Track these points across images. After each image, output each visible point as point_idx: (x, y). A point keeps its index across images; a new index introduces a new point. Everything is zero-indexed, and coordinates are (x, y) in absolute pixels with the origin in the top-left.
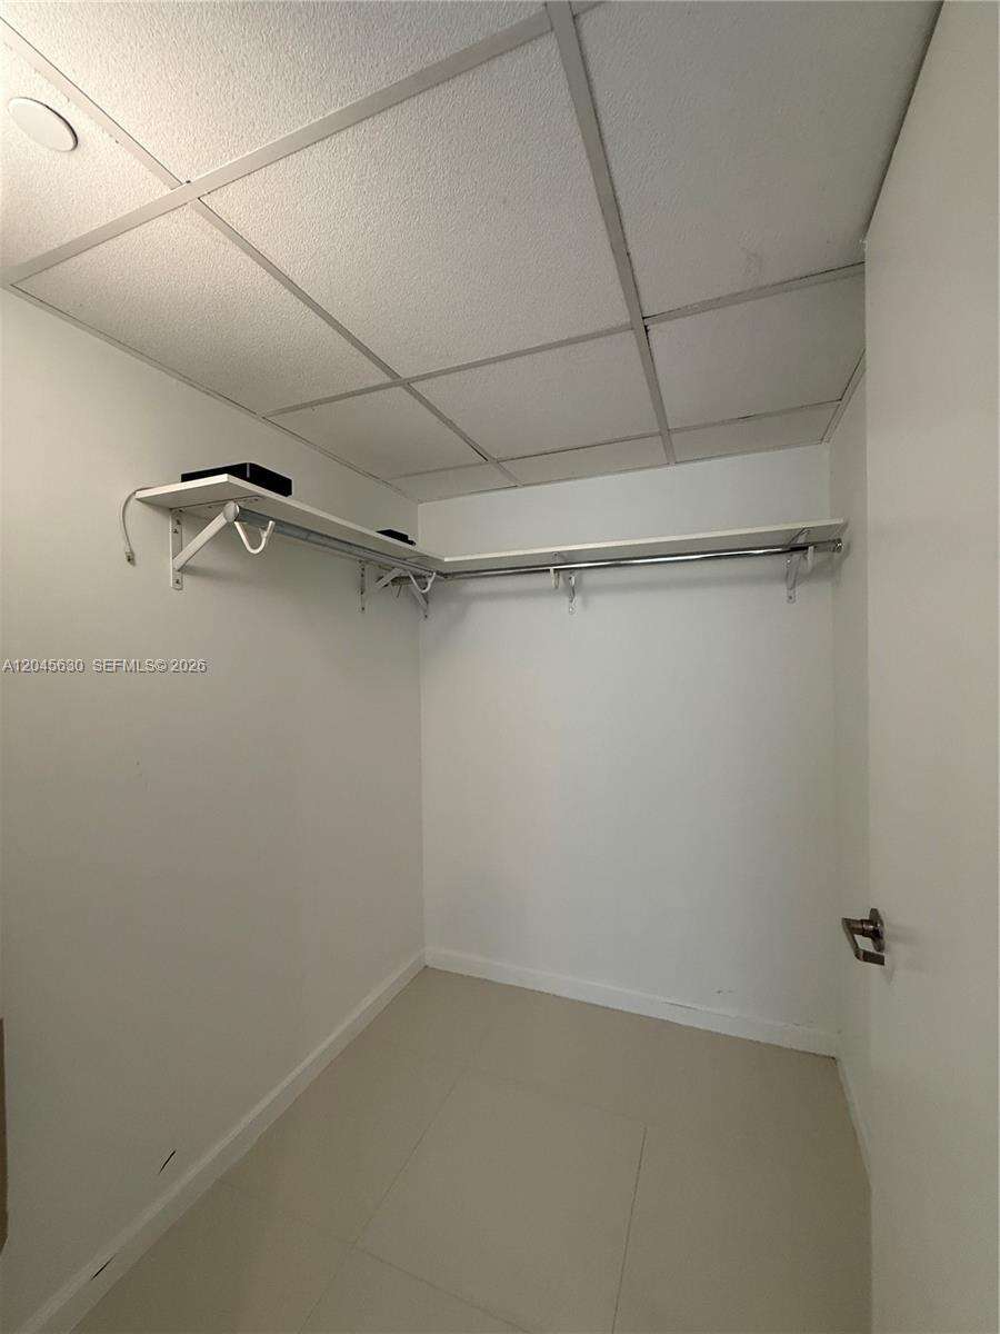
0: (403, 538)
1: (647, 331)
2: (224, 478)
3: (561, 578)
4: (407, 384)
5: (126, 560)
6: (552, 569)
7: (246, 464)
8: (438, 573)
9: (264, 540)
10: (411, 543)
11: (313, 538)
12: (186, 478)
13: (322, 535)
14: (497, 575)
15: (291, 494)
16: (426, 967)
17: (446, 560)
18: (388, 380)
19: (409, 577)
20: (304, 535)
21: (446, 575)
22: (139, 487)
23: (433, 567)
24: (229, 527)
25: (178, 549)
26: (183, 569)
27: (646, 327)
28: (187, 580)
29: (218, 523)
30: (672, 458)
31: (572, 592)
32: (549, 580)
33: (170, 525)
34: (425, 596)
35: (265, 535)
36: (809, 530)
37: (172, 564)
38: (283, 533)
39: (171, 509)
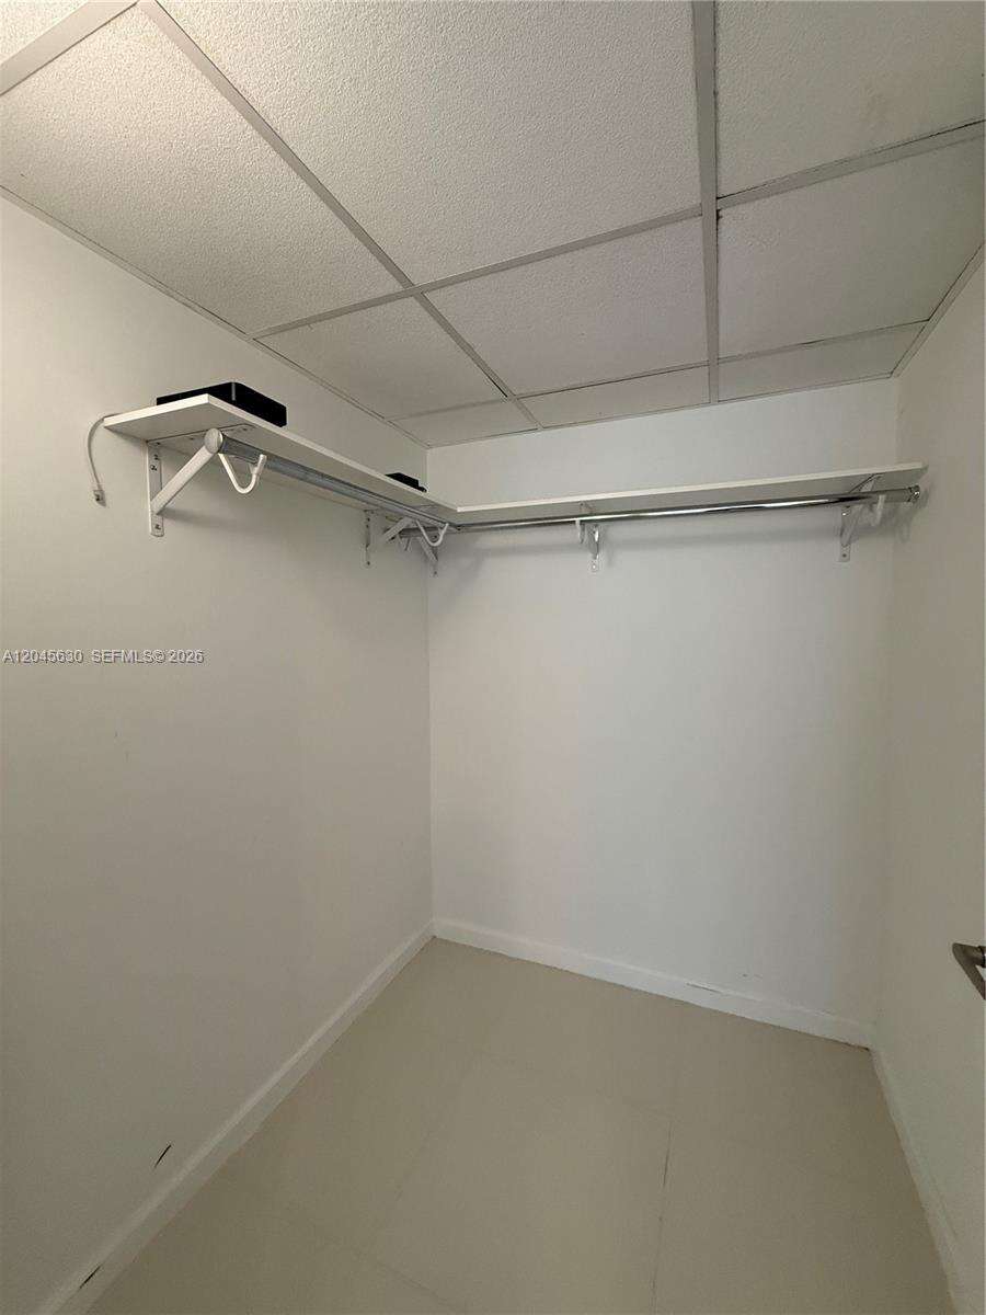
0: (413, 483)
1: (718, 217)
2: (204, 399)
3: (586, 532)
4: (420, 294)
5: (94, 500)
6: (578, 520)
7: (230, 384)
8: (451, 525)
9: (254, 477)
10: (422, 489)
11: (311, 477)
12: (161, 401)
13: (323, 475)
14: (516, 527)
15: (285, 424)
16: (435, 937)
17: (459, 510)
18: (399, 288)
19: (418, 529)
20: (301, 473)
21: (458, 527)
22: (107, 414)
23: (444, 517)
24: (214, 463)
25: (157, 487)
26: (163, 512)
27: (718, 211)
28: (168, 524)
29: (201, 457)
30: (714, 397)
31: (596, 548)
32: (574, 534)
33: (146, 460)
34: (434, 550)
35: (255, 471)
36: (879, 476)
37: (150, 507)
38: (275, 469)
39: (147, 442)
